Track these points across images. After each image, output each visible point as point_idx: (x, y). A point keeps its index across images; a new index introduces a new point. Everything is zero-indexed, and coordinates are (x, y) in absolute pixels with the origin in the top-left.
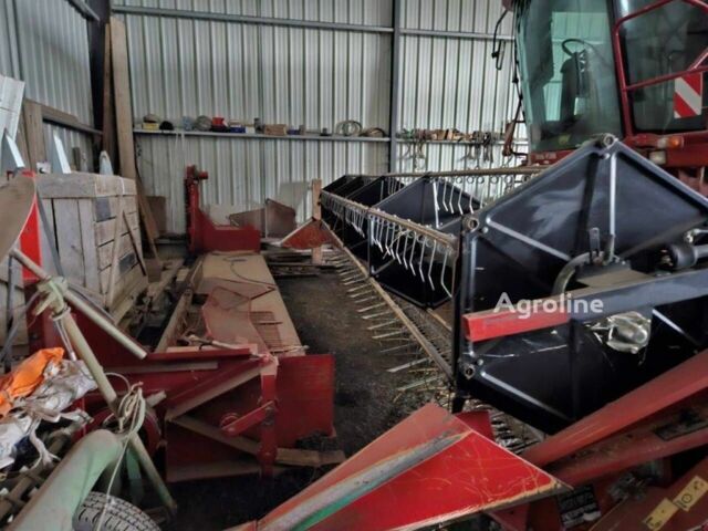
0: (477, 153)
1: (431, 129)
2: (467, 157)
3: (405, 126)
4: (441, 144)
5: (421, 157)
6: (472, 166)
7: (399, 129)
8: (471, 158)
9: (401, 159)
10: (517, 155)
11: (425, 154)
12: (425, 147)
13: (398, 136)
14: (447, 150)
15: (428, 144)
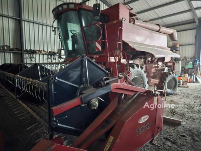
0: (51, 57)
1: (36, 49)
2: (48, 58)
3: (27, 48)
4: (39, 54)
5: (33, 58)
6: (50, 61)
7: (25, 49)
8: (49, 59)
9: (26, 58)
10: (62, 58)
11: (34, 57)
12: (34, 55)
13: (24, 51)
14: (41, 56)
15: (35, 54)
